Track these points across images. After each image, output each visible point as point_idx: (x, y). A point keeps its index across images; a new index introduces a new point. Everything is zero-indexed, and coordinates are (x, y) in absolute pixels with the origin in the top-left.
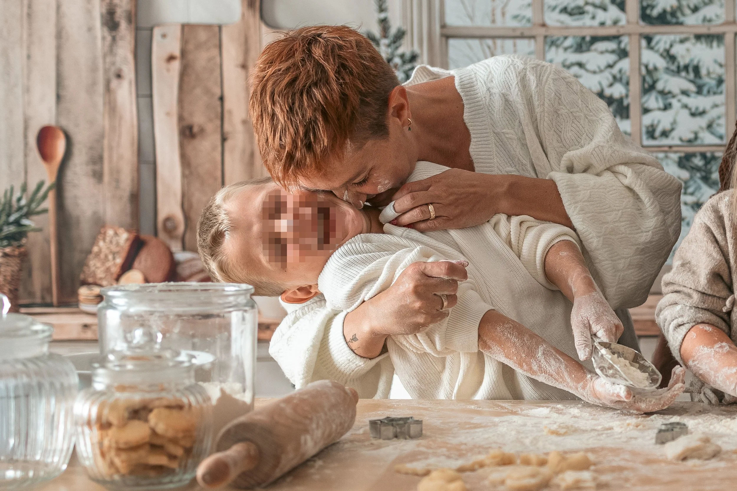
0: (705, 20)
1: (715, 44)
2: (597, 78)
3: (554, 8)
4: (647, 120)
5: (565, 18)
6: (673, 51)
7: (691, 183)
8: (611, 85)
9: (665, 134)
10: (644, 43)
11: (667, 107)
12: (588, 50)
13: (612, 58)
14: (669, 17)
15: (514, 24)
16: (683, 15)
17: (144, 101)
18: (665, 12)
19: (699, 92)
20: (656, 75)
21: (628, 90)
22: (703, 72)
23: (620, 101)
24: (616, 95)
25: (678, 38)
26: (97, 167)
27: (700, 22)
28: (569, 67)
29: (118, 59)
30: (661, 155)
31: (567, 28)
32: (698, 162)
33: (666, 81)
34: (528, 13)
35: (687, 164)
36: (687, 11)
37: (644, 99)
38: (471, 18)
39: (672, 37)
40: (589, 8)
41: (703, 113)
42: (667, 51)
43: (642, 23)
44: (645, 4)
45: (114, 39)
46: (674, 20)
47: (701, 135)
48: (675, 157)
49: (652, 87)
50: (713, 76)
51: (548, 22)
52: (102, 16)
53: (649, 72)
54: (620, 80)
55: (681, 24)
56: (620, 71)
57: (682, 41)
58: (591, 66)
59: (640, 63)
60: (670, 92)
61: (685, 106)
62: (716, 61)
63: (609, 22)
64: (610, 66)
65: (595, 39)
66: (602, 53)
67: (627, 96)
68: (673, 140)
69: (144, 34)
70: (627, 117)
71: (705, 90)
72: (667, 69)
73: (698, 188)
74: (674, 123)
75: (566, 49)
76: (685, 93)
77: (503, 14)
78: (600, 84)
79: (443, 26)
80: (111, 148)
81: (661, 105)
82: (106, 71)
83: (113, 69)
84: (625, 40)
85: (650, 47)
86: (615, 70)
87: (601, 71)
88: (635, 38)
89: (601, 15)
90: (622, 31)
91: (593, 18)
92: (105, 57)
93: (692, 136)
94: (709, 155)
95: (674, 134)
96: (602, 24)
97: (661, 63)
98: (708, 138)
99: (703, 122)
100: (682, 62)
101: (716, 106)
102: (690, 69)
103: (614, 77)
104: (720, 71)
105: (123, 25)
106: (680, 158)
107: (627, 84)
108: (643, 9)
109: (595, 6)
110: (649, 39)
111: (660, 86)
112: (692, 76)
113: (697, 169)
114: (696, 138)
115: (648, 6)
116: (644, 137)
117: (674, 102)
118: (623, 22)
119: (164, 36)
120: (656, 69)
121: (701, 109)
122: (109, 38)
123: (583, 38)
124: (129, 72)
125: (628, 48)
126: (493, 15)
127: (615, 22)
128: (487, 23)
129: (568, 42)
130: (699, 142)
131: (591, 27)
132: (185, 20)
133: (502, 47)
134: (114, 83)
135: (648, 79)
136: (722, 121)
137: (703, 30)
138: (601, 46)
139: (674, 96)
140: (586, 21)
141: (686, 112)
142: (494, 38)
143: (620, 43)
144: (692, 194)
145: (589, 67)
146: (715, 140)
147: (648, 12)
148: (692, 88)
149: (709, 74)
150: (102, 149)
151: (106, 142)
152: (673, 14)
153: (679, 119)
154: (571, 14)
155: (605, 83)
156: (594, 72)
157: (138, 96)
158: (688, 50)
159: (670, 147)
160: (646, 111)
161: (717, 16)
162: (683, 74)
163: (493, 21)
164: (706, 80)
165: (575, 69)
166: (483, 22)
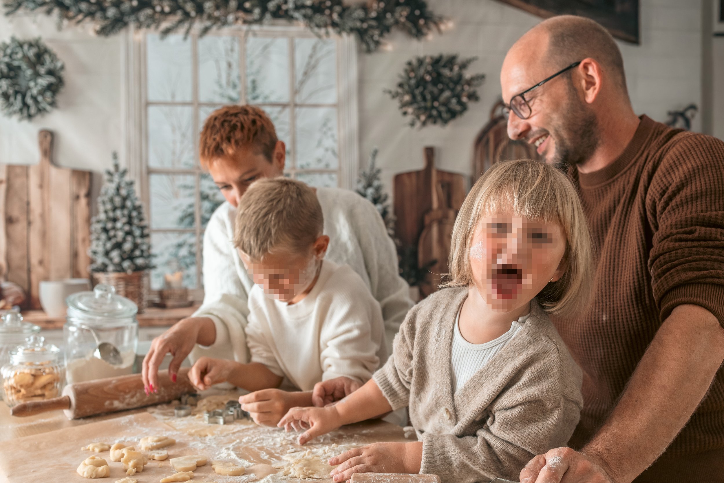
15: (184, 167)
28: (212, 189)
34: (191, 161)
38: (162, 163)
77: (179, 162)
79: (147, 167)
126: (173, 162)
128: (170, 166)
132: (9, 163)
133: (178, 178)
142: (173, 173)
163: (173, 165)
166: (168, 166)
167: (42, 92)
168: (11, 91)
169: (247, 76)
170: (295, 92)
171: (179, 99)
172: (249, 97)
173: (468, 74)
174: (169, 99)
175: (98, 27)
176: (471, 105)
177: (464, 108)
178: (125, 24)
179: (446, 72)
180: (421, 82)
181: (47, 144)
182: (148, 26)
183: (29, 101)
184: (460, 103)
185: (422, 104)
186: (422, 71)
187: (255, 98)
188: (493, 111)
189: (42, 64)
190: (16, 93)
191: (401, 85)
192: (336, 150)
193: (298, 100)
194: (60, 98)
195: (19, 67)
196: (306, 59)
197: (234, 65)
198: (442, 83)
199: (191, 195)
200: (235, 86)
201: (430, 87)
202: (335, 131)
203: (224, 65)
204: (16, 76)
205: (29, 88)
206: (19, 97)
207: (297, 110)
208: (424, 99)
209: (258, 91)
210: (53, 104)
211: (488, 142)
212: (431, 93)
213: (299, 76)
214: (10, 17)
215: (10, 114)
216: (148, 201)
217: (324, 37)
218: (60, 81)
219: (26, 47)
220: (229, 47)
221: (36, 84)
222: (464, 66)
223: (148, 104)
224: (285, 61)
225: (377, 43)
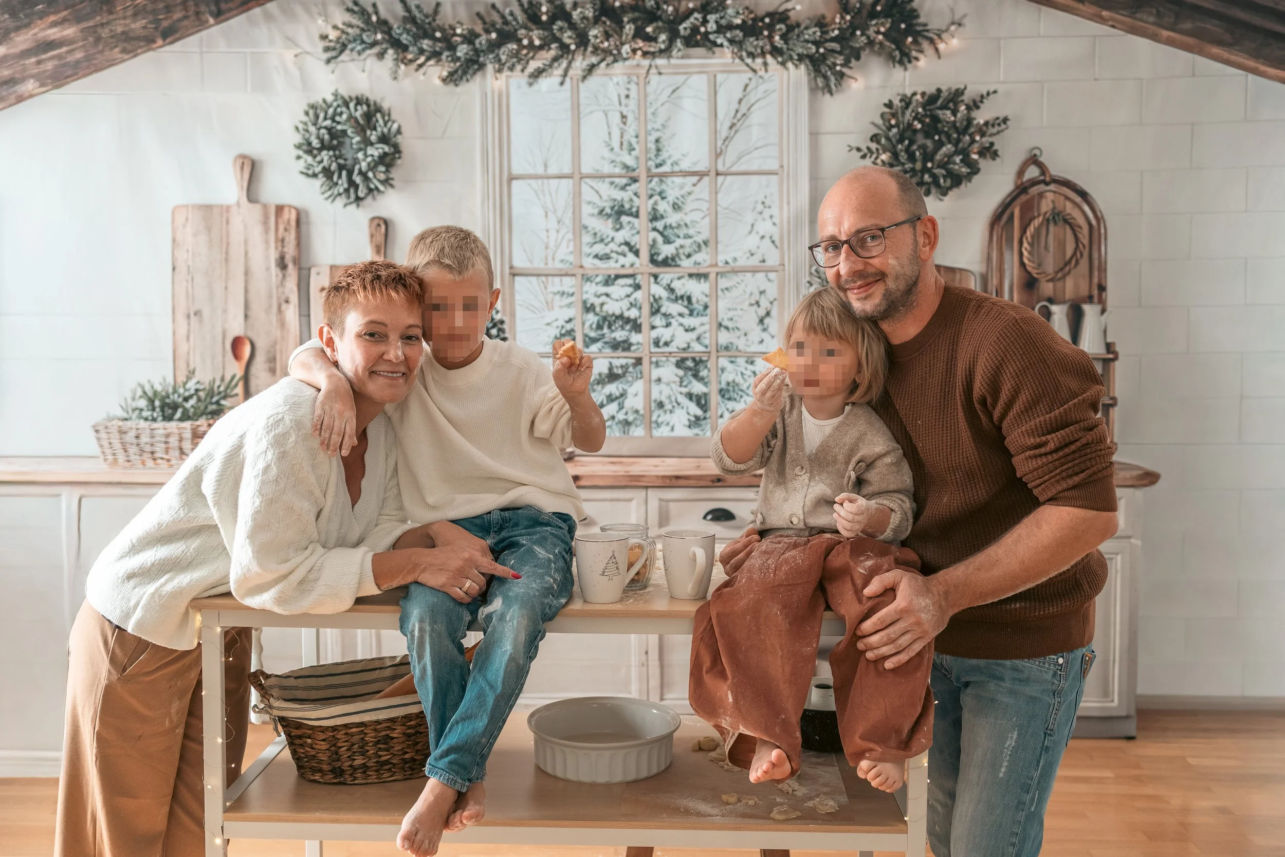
0: (695, 263)
1: (702, 280)
2: (619, 304)
3: (589, 255)
4: (654, 334)
5: (597, 261)
6: (673, 286)
7: (685, 379)
8: (629, 309)
9: (666, 344)
10: (652, 279)
11: (668, 325)
12: (613, 284)
13: (629, 290)
14: (670, 261)
15: (561, 266)
16: (680, 259)
17: (304, 319)
18: (667, 258)
19: (691, 314)
20: (661, 302)
21: (640, 313)
22: (694, 300)
23: (635, 320)
24: (632, 316)
25: (676, 276)
26: (272, 365)
27: (692, 265)
28: (599, 296)
29: (287, 290)
30: (664, 359)
31: (598, 269)
32: (690, 364)
33: (668, 307)
34: (571, 258)
35: (683, 365)
36: (683, 257)
37: (653, 318)
38: (531, 262)
39: (672, 276)
40: (614, 255)
41: (693, 329)
42: (669, 285)
43: (651, 265)
44: (653, 252)
45: (284, 276)
46: (673, 263)
47: (692, 345)
48: (674, 360)
49: (658, 311)
50: (701, 303)
51: (585, 264)
52: (276, 260)
53: (655, 300)
54: (635, 306)
55: (679, 266)
56: (635, 299)
57: (679, 278)
58: (614, 296)
59: (649, 294)
60: (670, 315)
61: (681, 325)
62: (703, 293)
63: (627, 265)
64: (628, 296)
65: (618, 277)
66: (623, 286)
67: (640, 317)
68: (672, 348)
69: (305, 272)
70: (640, 332)
71: (695, 313)
72: (668, 299)
73: (690, 382)
74: (673, 336)
75: (597, 284)
76: (681, 315)
77: (553, 259)
78: (621, 308)
79: (511, 267)
80: (281, 351)
81: (664, 324)
82: (278, 298)
83: (283, 298)
84: (639, 277)
85: (656, 282)
86: (632, 299)
87: (622, 299)
88: (646, 276)
89: (622, 260)
90: (636, 271)
91: (617, 261)
92: (278, 288)
93: (685, 346)
94: (697, 359)
95: (673, 344)
96: (623, 266)
97: (664, 294)
98: (697, 347)
99: (693, 335)
100: (679, 293)
101: (703, 324)
102: (685, 299)
103: (631, 304)
104: (706, 300)
105: (291, 266)
106: (677, 361)
107: (640, 308)
108: (652, 256)
109: (618, 253)
110: (656, 277)
111: (663, 310)
112: (686, 303)
113: (690, 369)
114: (689, 347)
115: (656, 254)
116: (652, 346)
117: (673, 321)
118: (637, 265)
119: (318, 274)
120: (660, 298)
121: (692, 327)
122: (280, 276)
123: (609, 276)
124: (294, 298)
125: (641, 283)
126: (546, 259)
127: (632, 265)
128: (542, 265)
129: (599, 279)
130: (690, 350)
131: (615, 268)
132: (331, 262)
133: (553, 282)
134: (284, 306)
135: (655, 305)
136: (707, 335)
137: (694, 271)
138: (621, 281)
139: (673, 317)
140: (611, 263)
141: (681, 328)
142: (546, 275)
143: (635, 279)
144: (686, 386)
145: (613, 296)
146: (702, 349)
147: (655, 257)
148: (686, 311)
149: (698, 301)
150: (275, 352)
151: (278, 347)
152: (673, 259)
153: (676, 334)
154: (601, 259)
155: (625, 308)
156: (617, 300)
157: (300, 316)
158: (683, 285)
159: (670, 353)
160: (653, 328)
161: (704, 261)
162: (680, 301)
163: (546, 264)
164: (696, 306)
165: (604, 298)
166: (538, 264)
167: (373, 167)
168: (334, 167)
169: (648, 133)
170: (718, 155)
171: (552, 170)
172: (651, 164)
173: (980, 117)
174: (540, 171)
175: (445, 74)
176: (984, 164)
177: (974, 170)
178: (482, 66)
179: (947, 115)
180: (907, 133)
181: (380, 239)
182: (511, 69)
183: (358, 179)
184: (967, 161)
185: (908, 166)
186: (908, 115)
187: (658, 166)
188: (1021, 172)
189: (375, 129)
190: (341, 168)
191: (875, 138)
192: (776, 238)
193: (721, 168)
194: (395, 173)
195: (344, 132)
196: (735, 105)
197: (630, 118)
198: (939, 133)
199: (569, 305)
200: (631, 149)
201: (920, 139)
202: (775, 211)
203: (617, 118)
204: (341, 144)
205: (356, 161)
206: (344, 173)
207: (720, 178)
208: (912, 157)
209: (664, 155)
210: (387, 182)
211: (1011, 218)
212: (923, 147)
213: (724, 132)
214: (332, 65)
215: (334, 198)
216: (513, 315)
217: (762, 73)
218: (397, 149)
219: (352, 105)
220: (624, 93)
221: (366, 156)
222: (975, 105)
223: (511, 178)
224: (703, 108)
225: (841, 75)
